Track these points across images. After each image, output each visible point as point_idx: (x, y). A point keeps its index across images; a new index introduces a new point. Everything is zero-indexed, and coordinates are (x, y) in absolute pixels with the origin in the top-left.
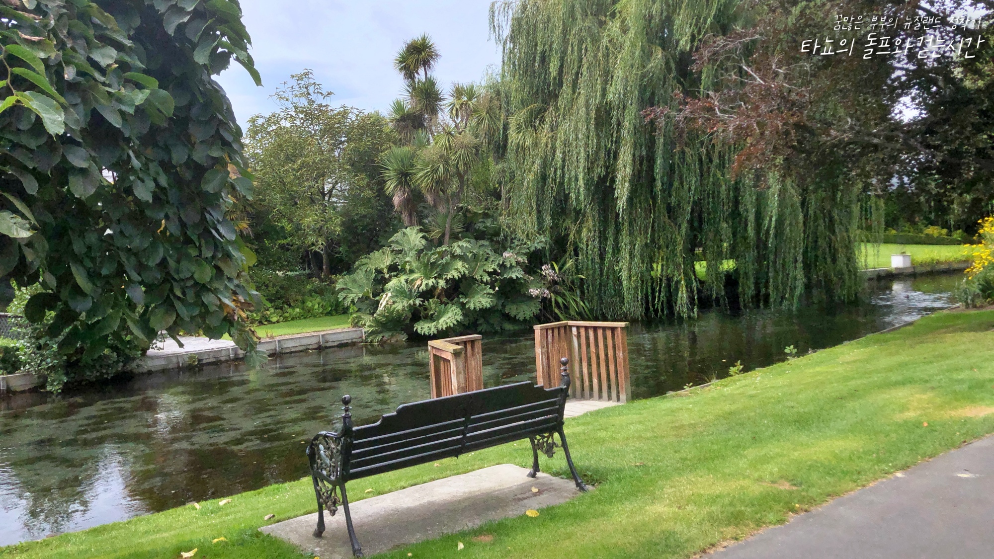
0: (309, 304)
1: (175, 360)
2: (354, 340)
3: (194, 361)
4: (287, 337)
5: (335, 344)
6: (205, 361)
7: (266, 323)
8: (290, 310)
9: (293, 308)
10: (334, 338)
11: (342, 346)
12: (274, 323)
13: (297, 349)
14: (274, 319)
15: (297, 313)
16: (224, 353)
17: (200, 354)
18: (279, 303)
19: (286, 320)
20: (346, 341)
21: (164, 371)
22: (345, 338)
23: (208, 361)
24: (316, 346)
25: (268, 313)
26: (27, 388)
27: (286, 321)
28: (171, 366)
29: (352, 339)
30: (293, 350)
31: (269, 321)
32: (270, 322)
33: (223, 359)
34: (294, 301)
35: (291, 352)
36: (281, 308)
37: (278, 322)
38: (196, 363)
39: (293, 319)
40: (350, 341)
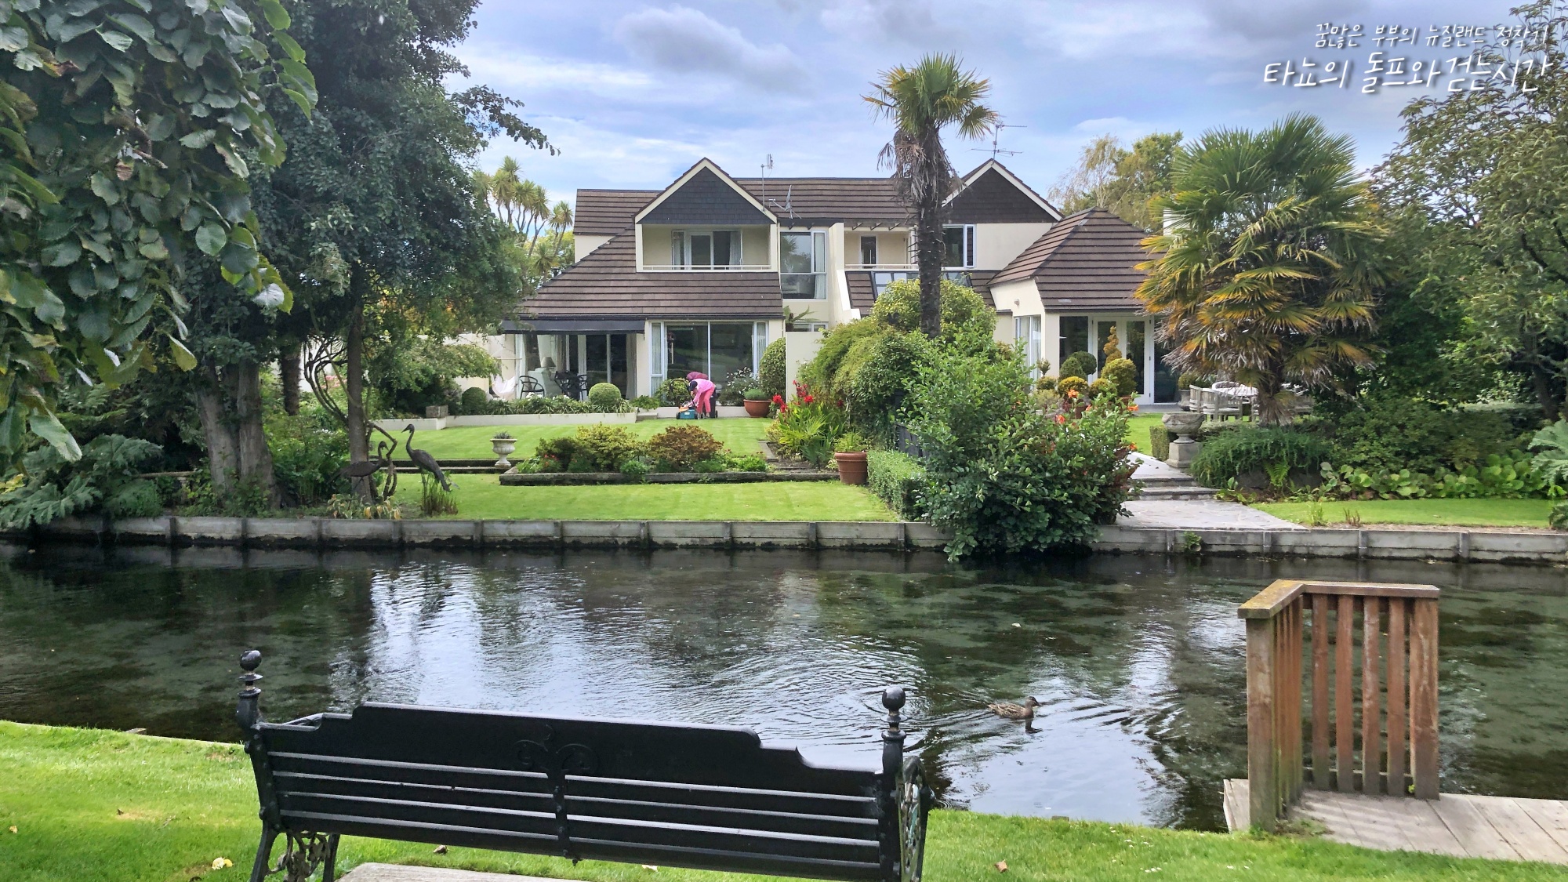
0: (1497, 470)
1: (1160, 539)
2: (1546, 556)
3: (1194, 546)
4: (1391, 528)
5: (1499, 557)
6: (1215, 549)
7: (1386, 496)
8: (1449, 477)
9: (1458, 473)
10: (1496, 543)
11: (1512, 563)
12: (1406, 498)
13: (1405, 554)
14: (1406, 491)
15: (1462, 484)
16: (1251, 539)
17: (1208, 533)
18: (1428, 461)
19: (1434, 494)
20: (1524, 556)
21: (1141, 554)
22: (1526, 548)
23: (1221, 549)
24: (1450, 555)
25: (1395, 477)
26: (933, 545)
27: (1434, 497)
28: (1154, 548)
29: (1540, 553)
30: (1396, 554)
31: (1396, 493)
32: (1396, 495)
33: (1250, 549)
34: (1462, 460)
35: (1391, 559)
36: (1431, 472)
37: (1415, 496)
38: (1199, 549)
39: (1450, 495)
40: (1534, 557)
